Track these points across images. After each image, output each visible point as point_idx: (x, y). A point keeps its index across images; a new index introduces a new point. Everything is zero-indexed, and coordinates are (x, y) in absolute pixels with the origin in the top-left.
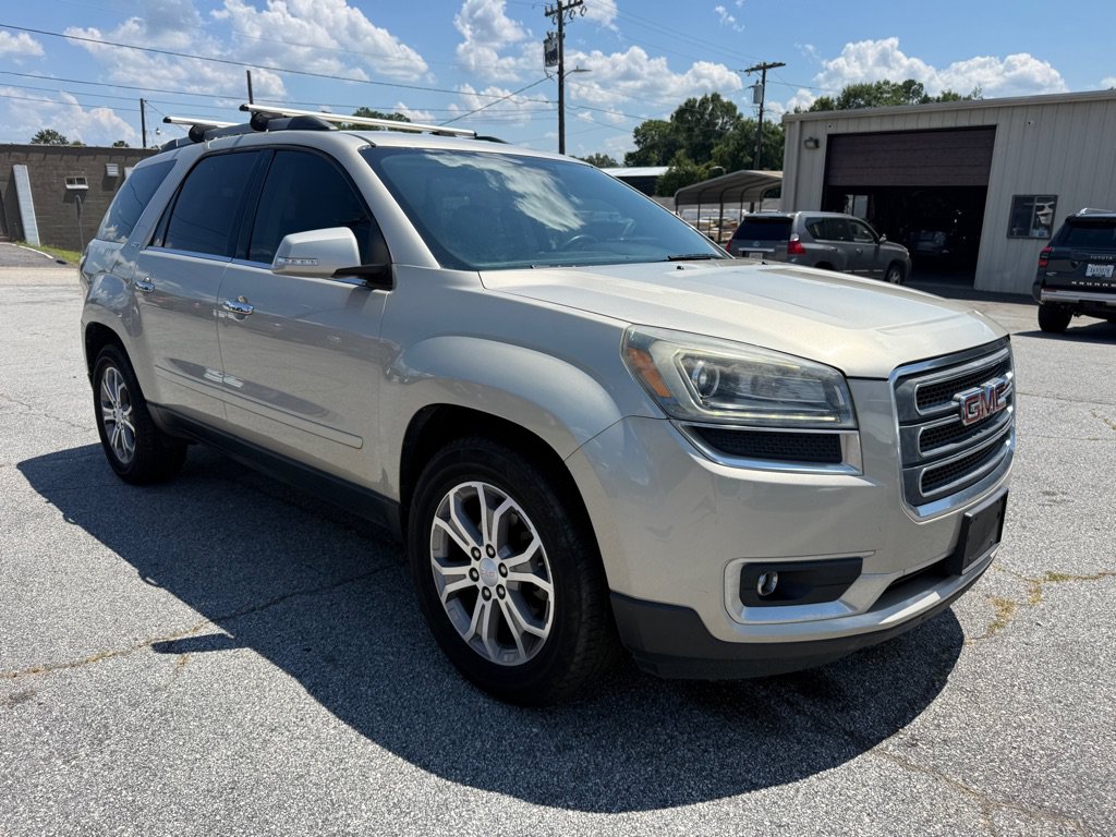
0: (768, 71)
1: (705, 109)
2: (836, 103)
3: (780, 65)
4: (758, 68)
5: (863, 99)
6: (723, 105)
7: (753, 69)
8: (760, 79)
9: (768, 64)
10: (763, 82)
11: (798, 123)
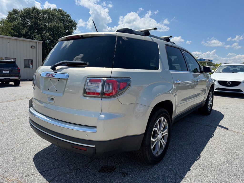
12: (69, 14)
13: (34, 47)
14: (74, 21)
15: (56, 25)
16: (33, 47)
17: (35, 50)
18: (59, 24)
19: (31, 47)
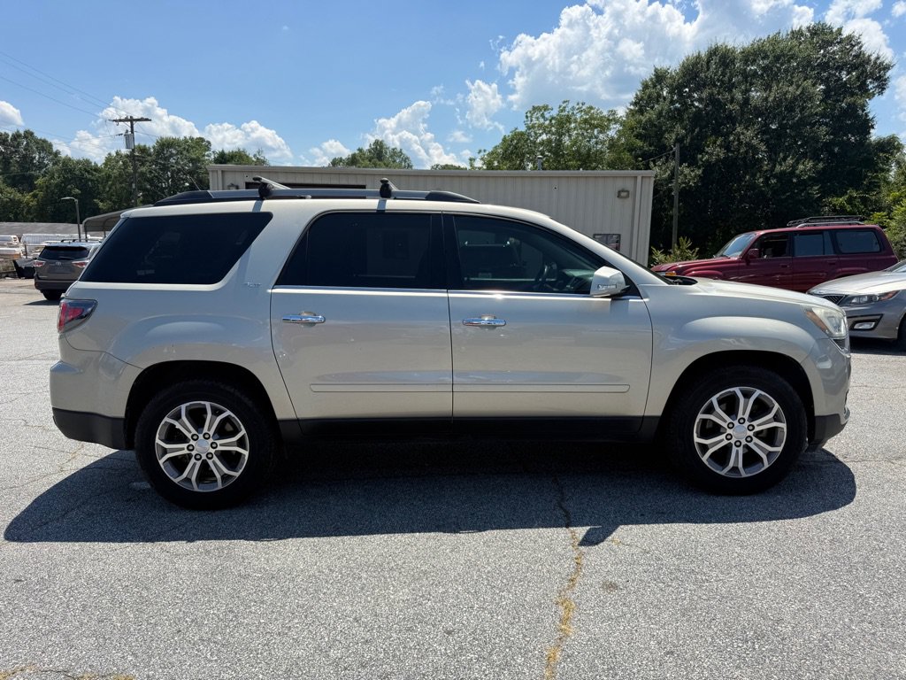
0: (136, 124)
1: (19, 144)
2: (152, 150)
3: (147, 120)
4: (126, 120)
5: (175, 149)
6: (37, 142)
7: (120, 120)
8: (129, 129)
9: (135, 117)
10: (132, 131)
11: (220, 173)
12: (856, 35)
13: (628, 192)
14: (878, 58)
15: (785, 94)
16: (623, 194)
17: (629, 202)
18: (798, 86)
19: (617, 194)
